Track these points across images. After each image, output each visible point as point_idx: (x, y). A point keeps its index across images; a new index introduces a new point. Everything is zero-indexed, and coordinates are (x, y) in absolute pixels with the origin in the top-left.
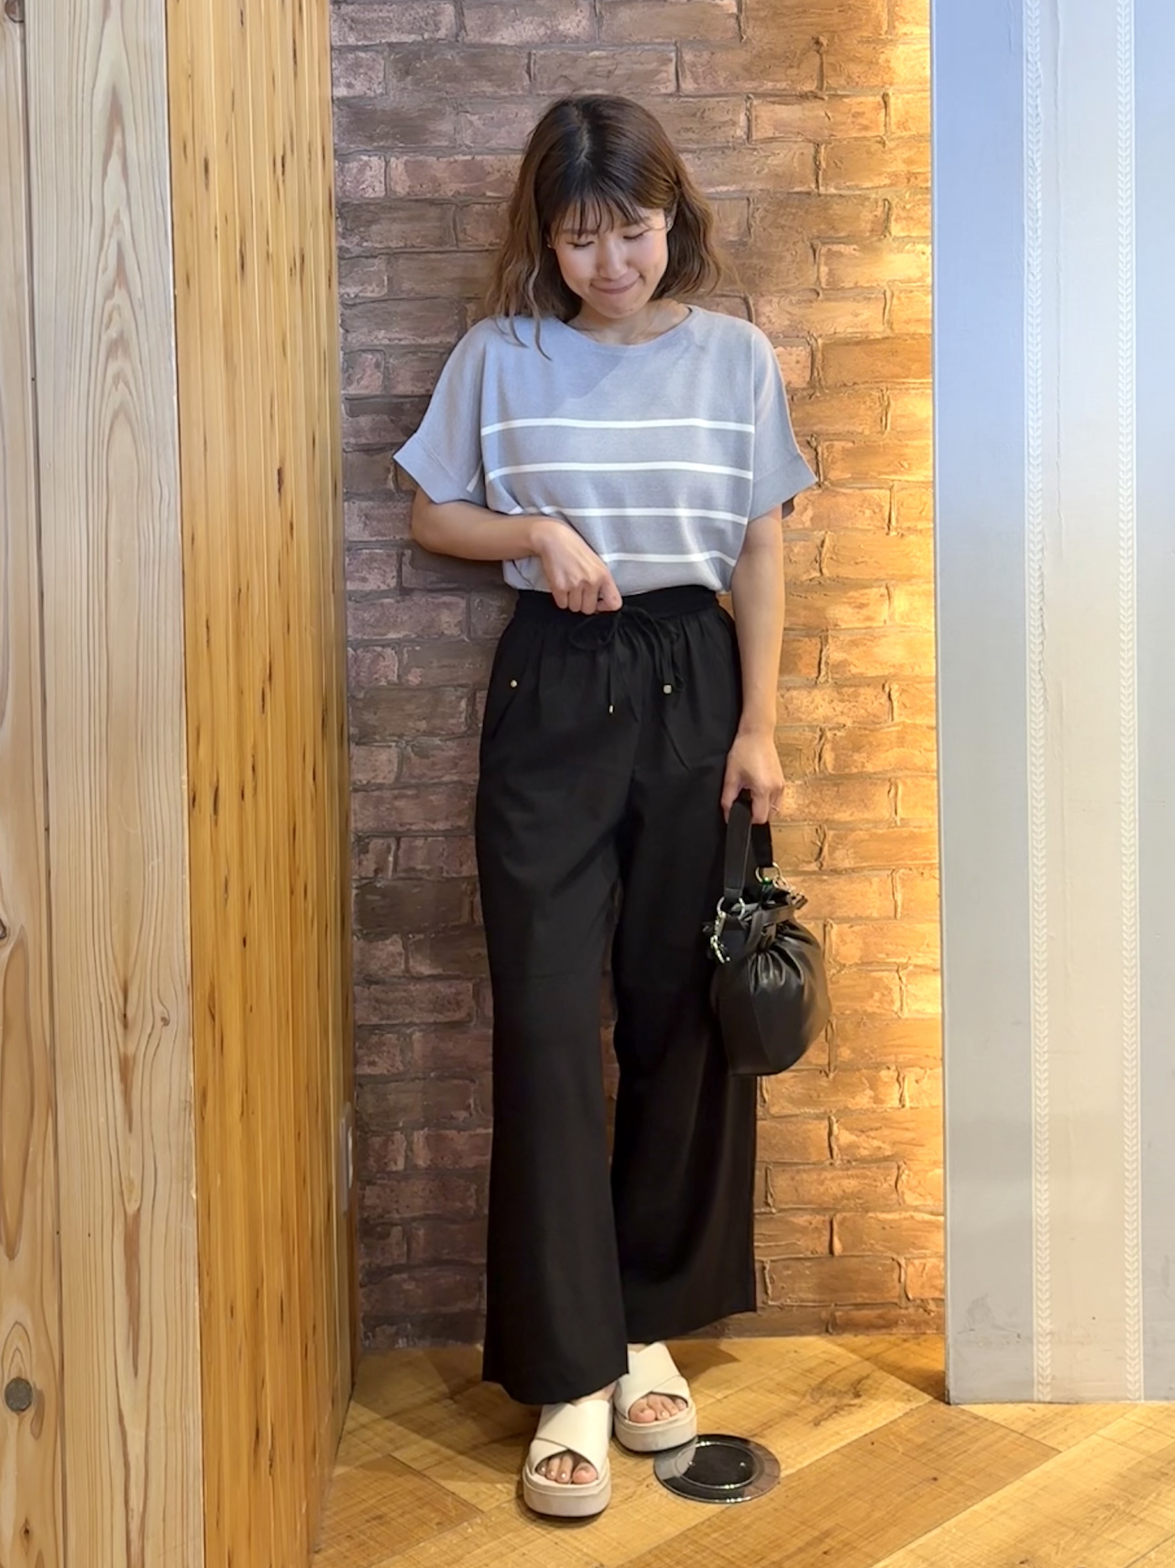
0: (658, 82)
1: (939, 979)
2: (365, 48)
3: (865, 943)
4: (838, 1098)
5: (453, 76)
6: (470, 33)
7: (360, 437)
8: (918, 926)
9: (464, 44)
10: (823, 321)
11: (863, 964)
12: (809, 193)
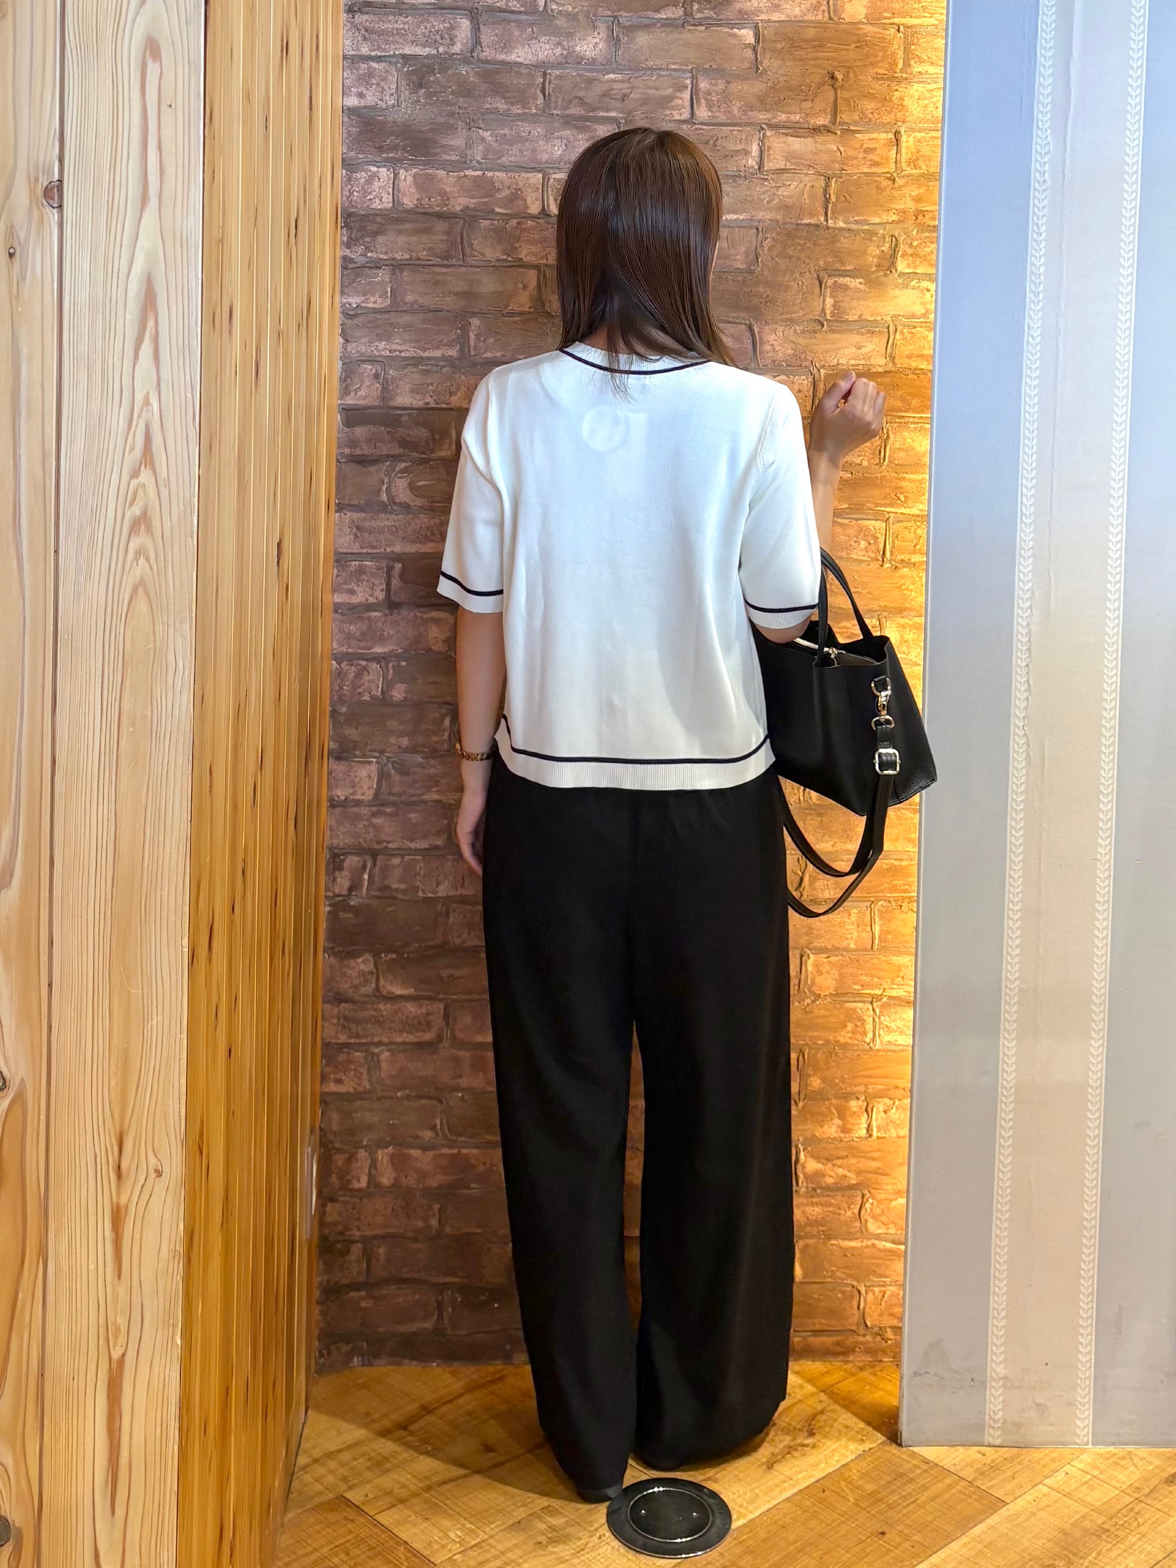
0: (673, 108)
1: (912, 1012)
2: (378, 59)
3: (841, 974)
4: (806, 1127)
5: (466, 91)
6: (485, 49)
7: (355, 447)
8: (894, 958)
9: (479, 60)
10: (827, 352)
11: (838, 995)
12: (817, 226)
